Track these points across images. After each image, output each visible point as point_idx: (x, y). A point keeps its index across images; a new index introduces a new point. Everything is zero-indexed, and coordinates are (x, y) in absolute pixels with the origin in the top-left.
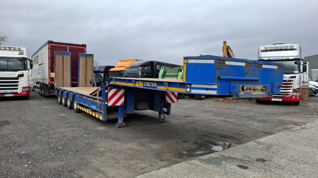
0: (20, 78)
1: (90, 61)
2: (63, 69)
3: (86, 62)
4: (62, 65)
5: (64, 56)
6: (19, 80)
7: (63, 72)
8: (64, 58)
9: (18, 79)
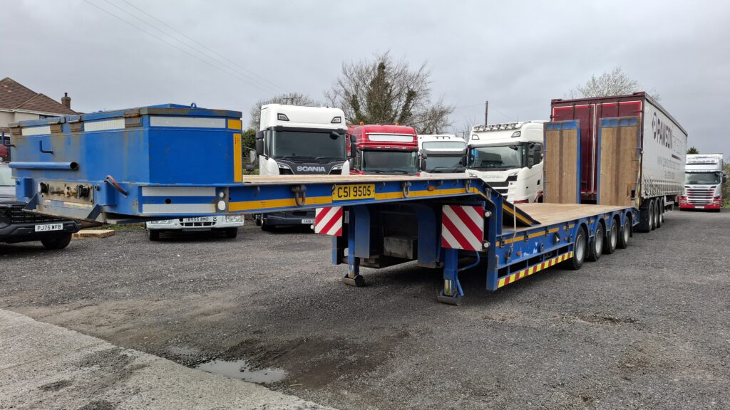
0: (510, 182)
1: (628, 136)
2: (561, 162)
3: (619, 139)
4: (558, 153)
5: (565, 132)
6: (509, 187)
7: (561, 168)
8: (564, 135)
9: (507, 186)
